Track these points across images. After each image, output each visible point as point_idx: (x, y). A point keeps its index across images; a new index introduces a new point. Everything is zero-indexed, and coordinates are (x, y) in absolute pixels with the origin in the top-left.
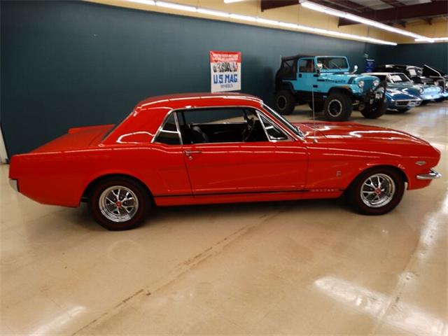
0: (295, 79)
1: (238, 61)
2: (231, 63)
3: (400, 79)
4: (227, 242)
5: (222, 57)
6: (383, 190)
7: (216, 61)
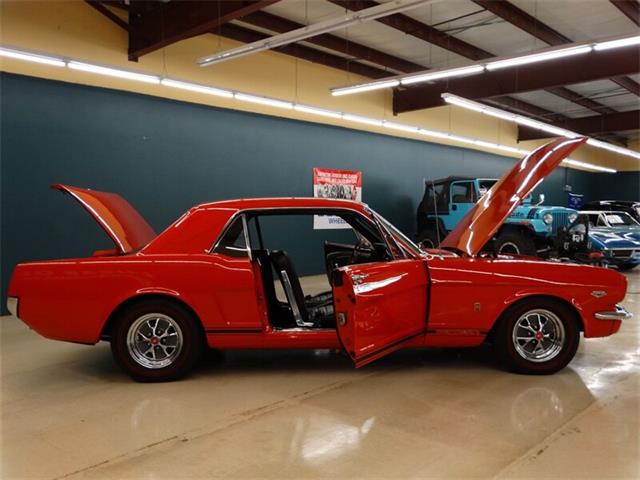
0: (448, 214)
1: (356, 185)
2: (346, 187)
3: (622, 222)
4: (307, 396)
5: (332, 178)
6: (548, 335)
7: (323, 183)
